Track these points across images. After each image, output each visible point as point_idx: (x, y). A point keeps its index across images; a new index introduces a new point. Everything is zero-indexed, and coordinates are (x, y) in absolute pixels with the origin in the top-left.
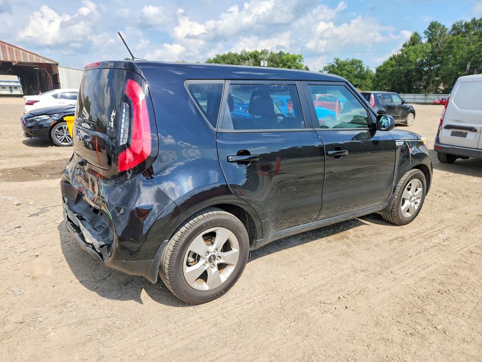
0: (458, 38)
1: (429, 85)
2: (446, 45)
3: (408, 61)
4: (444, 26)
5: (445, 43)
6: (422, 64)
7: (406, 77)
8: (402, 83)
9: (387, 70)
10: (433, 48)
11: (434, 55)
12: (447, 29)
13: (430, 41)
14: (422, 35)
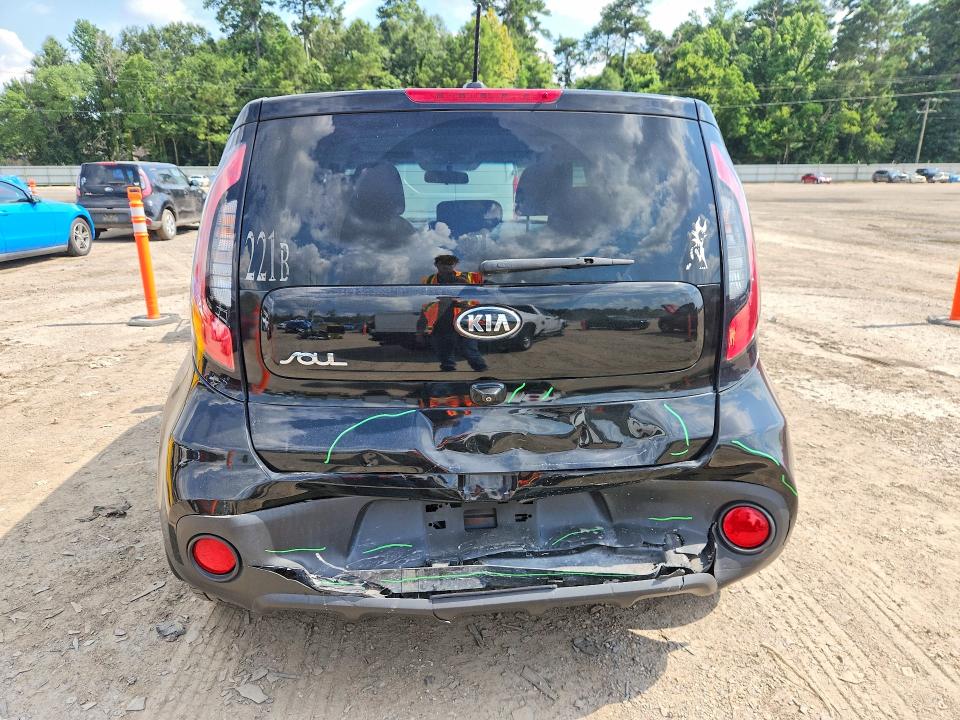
0: (140, 59)
1: (113, 146)
2: (121, 70)
3: (55, 97)
4: (103, 32)
5: (118, 66)
6: (85, 107)
7: (61, 129)
8: (56, 142)
9: (14, 113)
10: (97, 73)
11: (104, 89)
12: (112, 40)
13: (85, 58)
14: (67, 45)
